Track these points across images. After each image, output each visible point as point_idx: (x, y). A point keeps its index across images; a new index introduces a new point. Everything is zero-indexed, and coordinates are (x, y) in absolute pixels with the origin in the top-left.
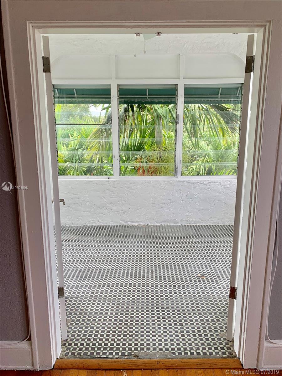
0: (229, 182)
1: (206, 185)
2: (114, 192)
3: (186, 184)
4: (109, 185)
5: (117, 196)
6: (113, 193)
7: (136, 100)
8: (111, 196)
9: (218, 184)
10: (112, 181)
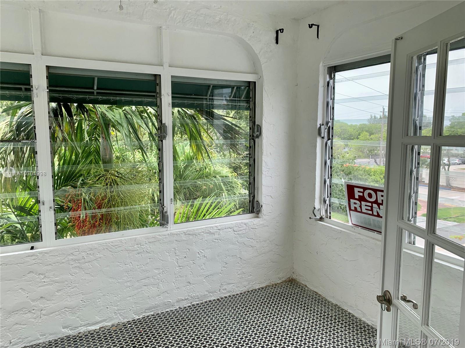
0: (244, 226)
1: (214, 234)
2: (47, 274)
3: (184, 237)
4: (34, 261)
5: (53, 281)
6: (45, 277)
7: (75, 96)
8: (40, 285)
9: (230, 230)
10: (40, 253)
